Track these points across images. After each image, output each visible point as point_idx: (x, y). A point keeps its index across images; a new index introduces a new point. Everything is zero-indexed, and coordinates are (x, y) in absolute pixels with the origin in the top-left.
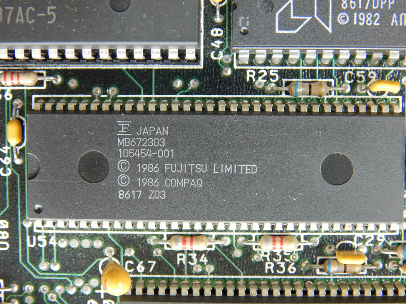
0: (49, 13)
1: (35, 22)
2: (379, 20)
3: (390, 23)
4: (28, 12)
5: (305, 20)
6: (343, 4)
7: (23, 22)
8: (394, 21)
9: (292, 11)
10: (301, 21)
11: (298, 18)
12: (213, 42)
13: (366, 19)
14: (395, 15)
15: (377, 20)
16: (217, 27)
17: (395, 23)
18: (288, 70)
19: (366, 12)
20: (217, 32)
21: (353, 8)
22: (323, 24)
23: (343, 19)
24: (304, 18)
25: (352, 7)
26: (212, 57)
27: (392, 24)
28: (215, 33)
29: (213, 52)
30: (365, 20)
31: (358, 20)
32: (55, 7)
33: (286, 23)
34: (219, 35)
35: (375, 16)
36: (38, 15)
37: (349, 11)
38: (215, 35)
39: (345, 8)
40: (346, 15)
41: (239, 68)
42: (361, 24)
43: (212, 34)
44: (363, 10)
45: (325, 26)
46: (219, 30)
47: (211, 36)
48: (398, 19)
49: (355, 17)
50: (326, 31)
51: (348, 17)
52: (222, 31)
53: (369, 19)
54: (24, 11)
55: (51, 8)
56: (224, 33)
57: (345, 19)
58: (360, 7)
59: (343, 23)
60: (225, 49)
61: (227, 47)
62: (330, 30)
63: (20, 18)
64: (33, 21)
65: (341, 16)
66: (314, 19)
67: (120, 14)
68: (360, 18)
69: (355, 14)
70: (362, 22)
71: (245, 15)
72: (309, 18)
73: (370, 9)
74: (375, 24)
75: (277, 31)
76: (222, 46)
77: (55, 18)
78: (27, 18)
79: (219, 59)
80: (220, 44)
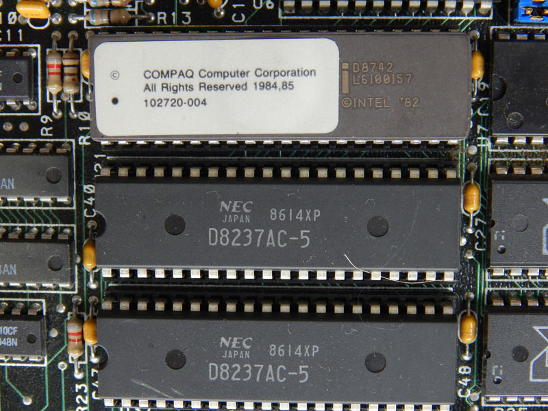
0: (301, 372)
1: (286, 381)
4: (278, 371)
7: (273, 380)
9: (547, 360)
12: (461, 379)
16: (465, 365)
18: (537, 407)
20: (465, 369)
26: (460, 395)
28: (462, 370)
29: (461, 390)
32: (307, 367)
33: (540, 371)
34: (467, 373)
36: (290, 373)
38: (463, 373)
41: (488, 405)
43: (460, 372)
46: (468, 367)
47: (459, 374)
52: (470, 369)
54: (275, 370)
55: (304, 367)
56: (472, 371)
60: (473, 387)
61: (475, 385)
63: (270, 376)
64: (284, 379)
67: (376, 375)
71: (499, 364)
75: (531, 379)
76: (470, 384)
77: (307, 378)
78: (278, 376)
79: (467, 396)
80: (468, 382)
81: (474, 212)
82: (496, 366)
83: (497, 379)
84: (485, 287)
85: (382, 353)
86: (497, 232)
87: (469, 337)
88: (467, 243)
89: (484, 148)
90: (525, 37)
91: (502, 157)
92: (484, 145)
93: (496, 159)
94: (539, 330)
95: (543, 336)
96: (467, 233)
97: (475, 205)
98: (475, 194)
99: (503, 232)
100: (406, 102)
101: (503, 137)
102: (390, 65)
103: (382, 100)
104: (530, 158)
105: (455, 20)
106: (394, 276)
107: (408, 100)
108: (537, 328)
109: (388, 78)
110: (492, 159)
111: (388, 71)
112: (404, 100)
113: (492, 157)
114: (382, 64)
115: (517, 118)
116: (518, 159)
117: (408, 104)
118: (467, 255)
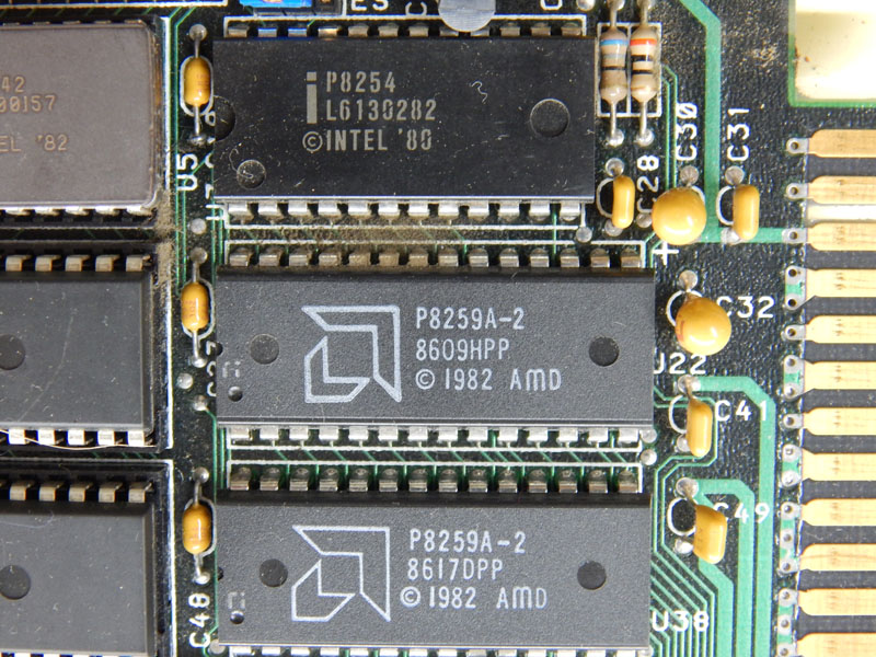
2: (475, 598)
3: (495, 604)
5: (343, 598)
6: (410, 572)
8: (502, 599)
9: (320, 583)
10: (336, 601)
11: (331, 595)
12: (193, 616)
13: (451, 597)
14: (503, 590)
15: (471, 599)
16: (200, 592)
17: (503, 604)
19: (451, 585)
20: (199, 599)
21: (428, 578)
22: (375, 606)
23: (410, 596)
24: (341, 595)
25: (426, 577)
26: (192, 642)
27: (498, 606)
28: (195, 600)
29: (193, 635)
30: (449, 598)
31: (437, 600)
33: (310, 603)
34: (203, 606)
35: (467, 592)
37: (420, 582)
38: (196, 605)
39: (413, 578)
40: (416, 590)
42: (443, 606)
43: (191, 603)
44: (446, 581)
45: (379, 610)
46: (203, 596)
47: (190, 607)
48: (510, 599)
49: (432, 594)
50: (381, 618)
51: (419, 593)
52: (207, 598)
53: (457, 597)
56: (212, 603)
57: (413, 597)
58: (441, 576)
59: (409, 604)
60: (213, 630)
61: (217, 626)
62: (387, 616)
65: (406, 591)
66: (358, 598)
67: (14, 603)
68: (441, 596)
69: (433, 589)
70: (444, 602)
71: (239, 590)
72: (350, 596)
73: (459, 581)
74: (468, 605)
75: (295, 617)
76: (208, 625)
79: (205, 645)
80: (206, 621)
81: (201, 331)
82: (234, 594)
83: (237, 616)
84: (226, 460)
85: (22, 565)
86: (227, 364)
87: (196, 543)
88: (194, 385)
89: (216, 222)
90: (273, 32)
91: (248, 238)
92: (217, 218)
93: (238, 242)
94: (304, 531)
95: (310, 542)
96: (192, 367)
97: (198, 318)
98: (197, 301)
99: (238, 363)
100: (48, 142)
101: (239, 203)
102: (20, 81)
103: (9, 139)
104: (295, 239)
105: (166, 8)
106: (47, 438)
107: (50, 139)
108: (299, 529)
109: (18, 103)
110: (232, 242)
111: (17, 90)
112: (43, 139)
113: (232, 238)
114: (6, 78)
115: (254, 170)
116: (276, 242)
117: (50, 146)
118: (196, 405)
